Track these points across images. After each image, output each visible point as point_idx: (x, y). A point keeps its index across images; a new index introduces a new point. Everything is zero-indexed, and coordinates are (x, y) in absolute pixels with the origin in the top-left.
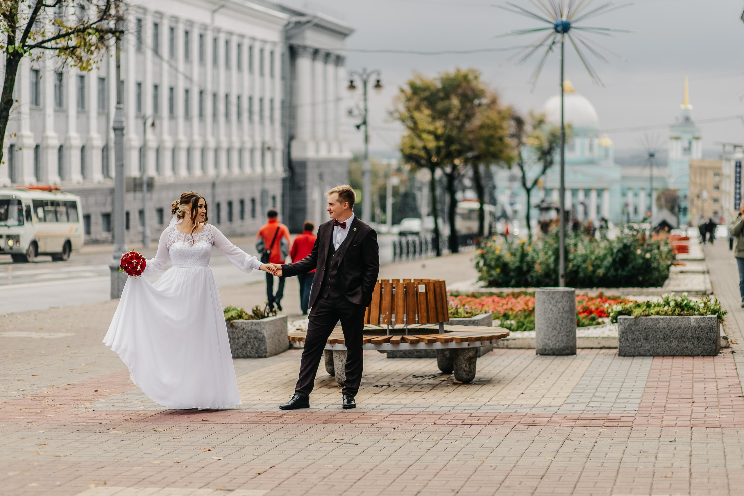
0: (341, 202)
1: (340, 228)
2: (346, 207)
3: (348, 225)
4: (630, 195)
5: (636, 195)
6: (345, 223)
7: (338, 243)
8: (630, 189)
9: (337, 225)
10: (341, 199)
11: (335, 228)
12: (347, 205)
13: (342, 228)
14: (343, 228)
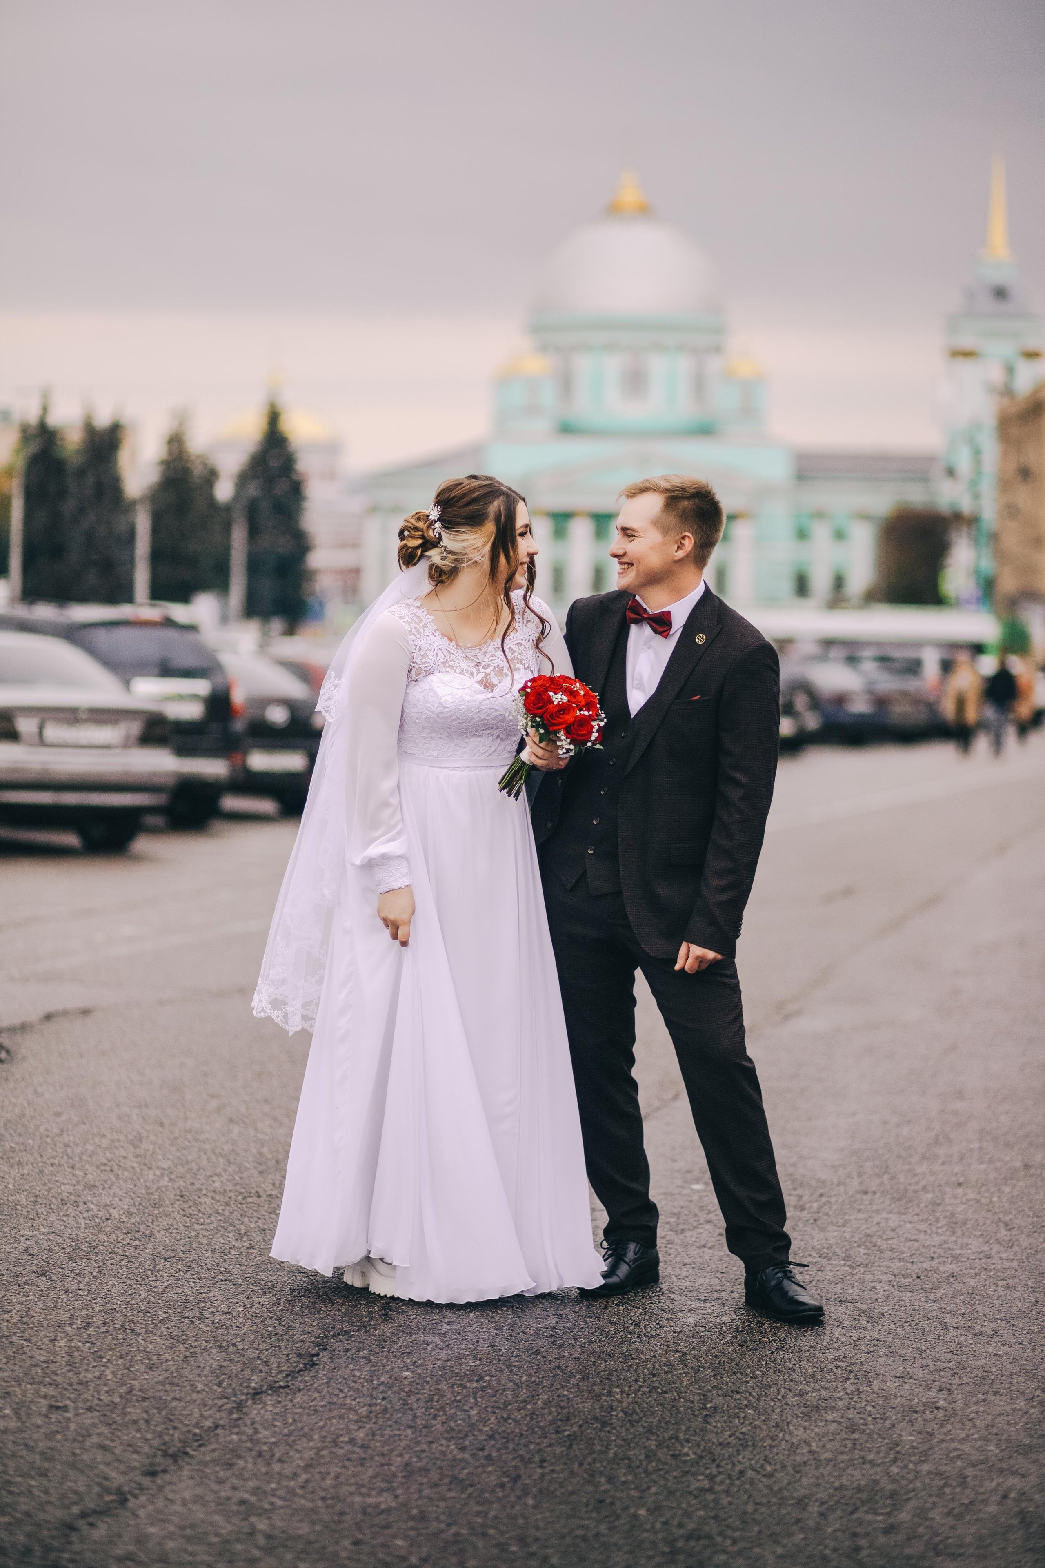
0: (665, 531)
1: (647, 630)
2: (680, 554)
3: (679, 621)
4: (821, 532)
5: (840, 535)
6: (669, 613)
7: (640, 687)
8: (820, 515)
9: (637, 622)
10: (671, 519)
11: (634, 628)
12: (689, 544)
13: (656, 631)
14: (660, 633)
